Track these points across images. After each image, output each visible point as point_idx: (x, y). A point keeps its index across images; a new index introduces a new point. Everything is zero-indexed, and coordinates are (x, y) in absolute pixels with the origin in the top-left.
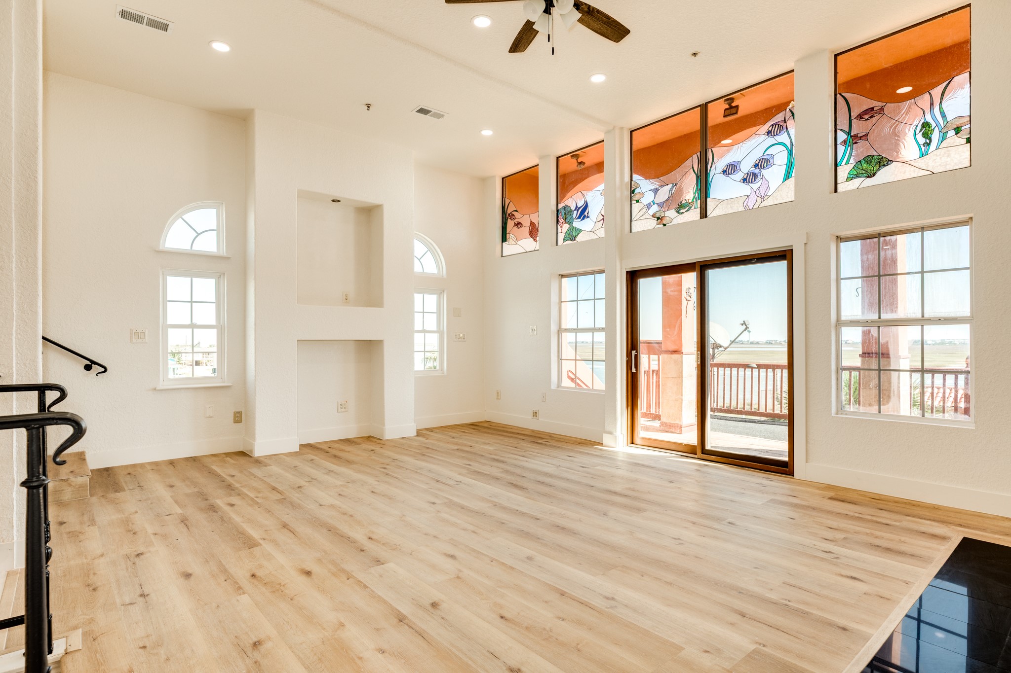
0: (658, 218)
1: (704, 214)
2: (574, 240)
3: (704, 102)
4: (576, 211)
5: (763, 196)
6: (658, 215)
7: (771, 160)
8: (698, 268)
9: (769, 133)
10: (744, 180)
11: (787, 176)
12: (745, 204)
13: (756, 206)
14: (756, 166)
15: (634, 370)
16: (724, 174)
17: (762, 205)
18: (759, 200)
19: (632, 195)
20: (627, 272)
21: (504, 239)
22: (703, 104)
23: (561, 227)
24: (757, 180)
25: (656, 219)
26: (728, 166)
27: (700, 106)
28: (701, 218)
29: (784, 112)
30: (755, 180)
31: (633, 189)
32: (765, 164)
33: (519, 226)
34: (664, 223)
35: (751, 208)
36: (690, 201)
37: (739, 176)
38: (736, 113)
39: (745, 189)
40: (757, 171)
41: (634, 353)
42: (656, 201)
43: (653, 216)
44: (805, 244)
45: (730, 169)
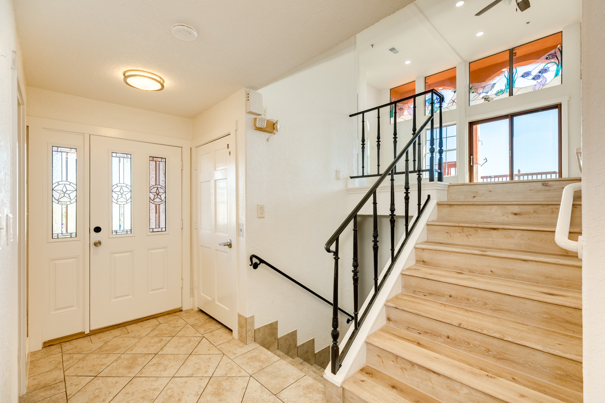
0: (485, 99)
1: (511, 94)
2: (436, 112)
3: (512, 48)
4: (437, 100)
5: (543, 84)
6: (485, 97)
7: (548, 70)
8: (510, 116)
9: (547, 58)
10: (534, 79)
11: (556, 75)
12: (534, 89)
13: (540, 89)
14: (540, 72)
15: (472, 164)
16: (522, 77)
17: (543, 88)
18: (541, 86)
19: (470, 90)
20: (469, 122)
21: (391, 116)
22: (511, 49)
23: (428, 108)
24: (540, 78)
25: (484, 99)
26: (525, 73)
27: (509, 50)
28: (509, 96)
29: (555, 49)
30: (539, 78)
31: (470, 88)
32: (545, 71)
33: (401, 110)
34: (489, 100)
35: (537, 89)
36: (503, 90)
37: (531, 77)
38: (516, 55)
39: (534, 82)
40: (540, 74)
41: (472, 157)
42: (483, 91)
43: (482, 98)
44: (568, 101)
45: (526, 75)
